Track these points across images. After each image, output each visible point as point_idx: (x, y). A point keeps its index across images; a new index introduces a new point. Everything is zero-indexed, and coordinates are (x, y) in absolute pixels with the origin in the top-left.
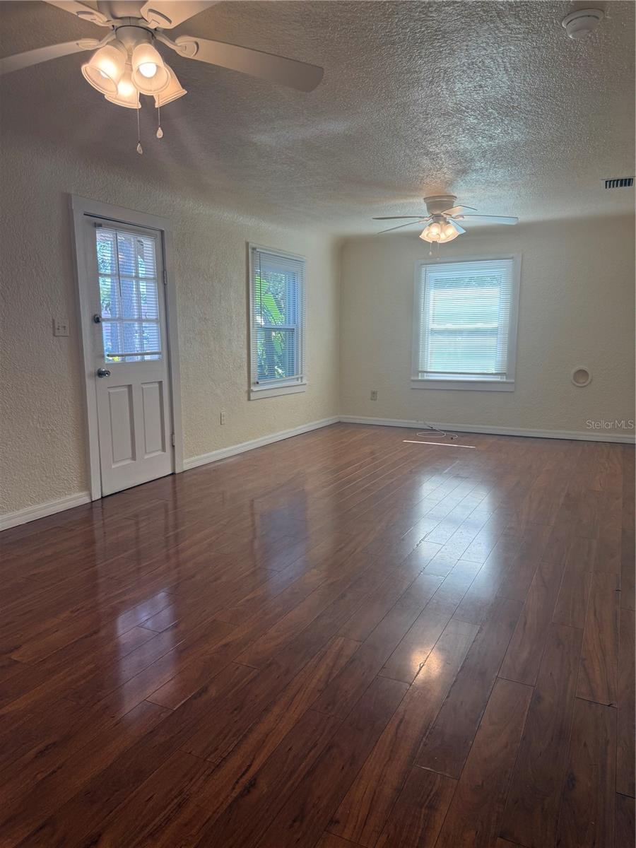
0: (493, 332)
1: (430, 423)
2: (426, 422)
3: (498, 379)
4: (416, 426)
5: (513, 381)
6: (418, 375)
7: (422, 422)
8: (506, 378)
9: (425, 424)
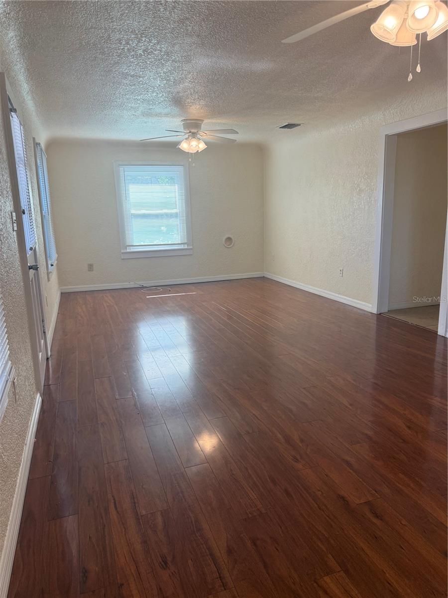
0: (176, 216)
1: (140, 282)
2: (137, 283)
3: (182, 247)
4: (128, 287)
5: (191, 247)
6: (126, 248)
7: (133, 283)
8: (187, 246)
9: (135, 284)
